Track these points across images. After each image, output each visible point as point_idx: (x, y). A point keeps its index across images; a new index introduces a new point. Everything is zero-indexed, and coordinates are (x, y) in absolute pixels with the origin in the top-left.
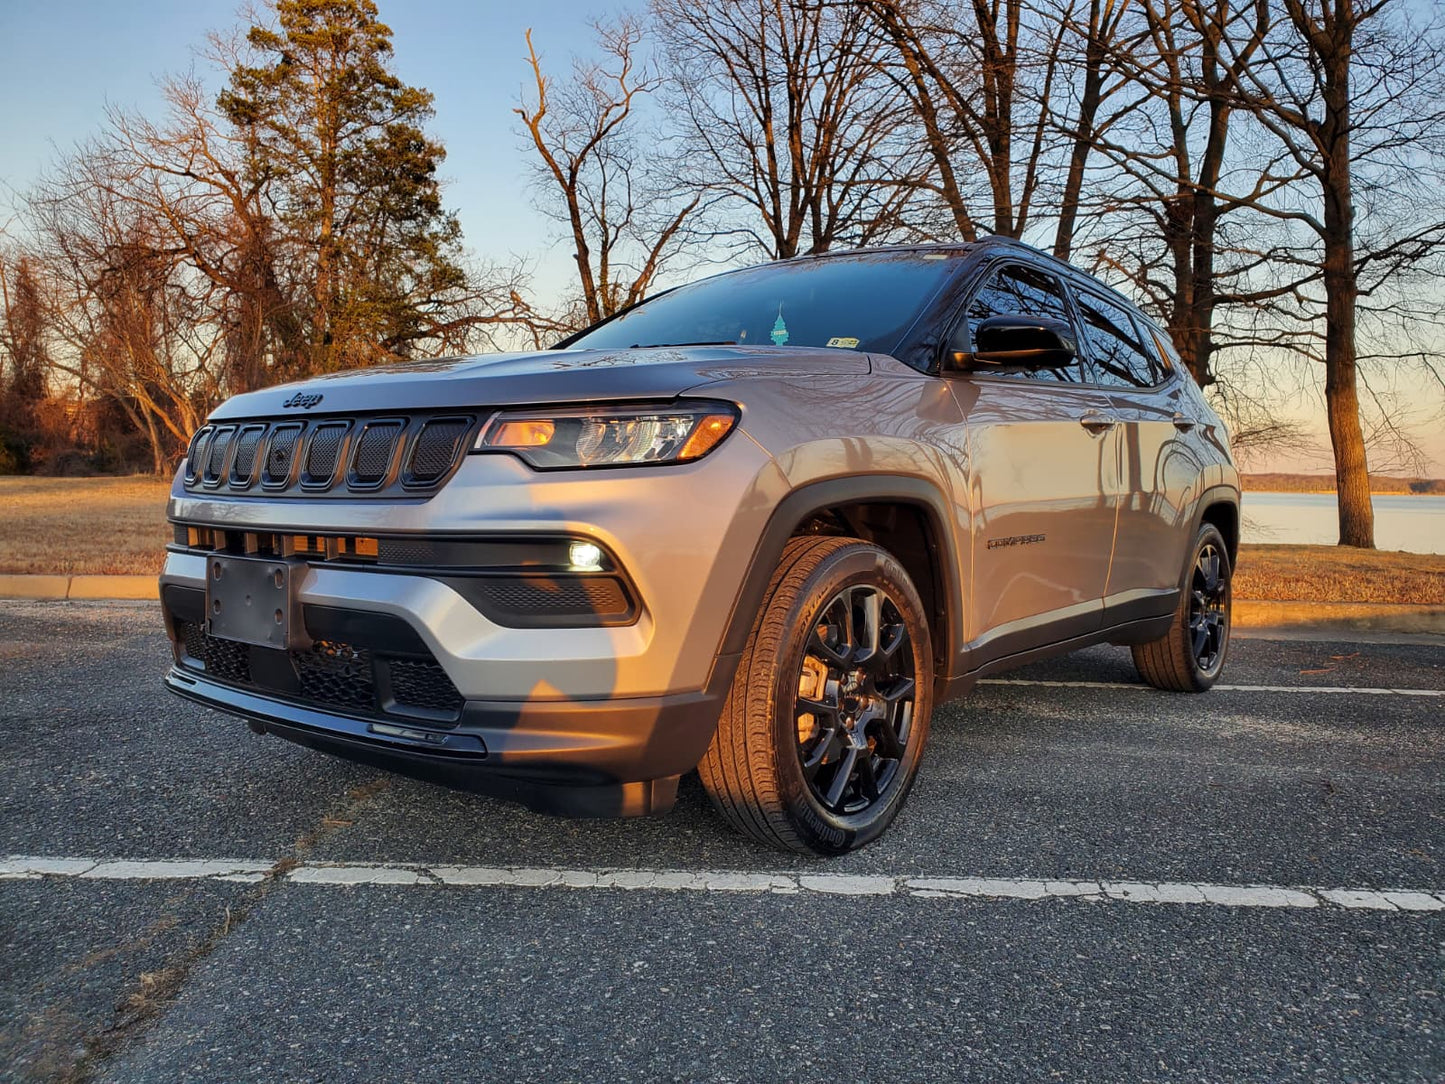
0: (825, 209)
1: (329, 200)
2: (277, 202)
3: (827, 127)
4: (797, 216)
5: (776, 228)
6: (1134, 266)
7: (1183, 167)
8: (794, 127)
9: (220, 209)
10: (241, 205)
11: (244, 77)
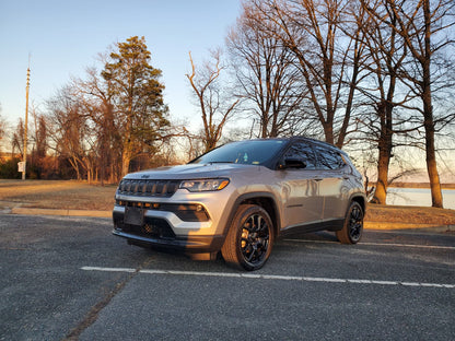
0: (277, 103)
1: (131, 101)
2: (116, 101)
3: (278, 78)
4: (268, 105)
5: (262, 109)
6: (368, 122)
7: (382, 93)
8: (268, 79)
9: (99, 103)
10: (105, 101)
11: (108, 66)
